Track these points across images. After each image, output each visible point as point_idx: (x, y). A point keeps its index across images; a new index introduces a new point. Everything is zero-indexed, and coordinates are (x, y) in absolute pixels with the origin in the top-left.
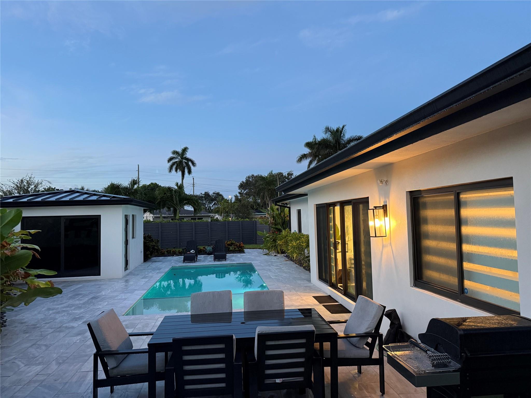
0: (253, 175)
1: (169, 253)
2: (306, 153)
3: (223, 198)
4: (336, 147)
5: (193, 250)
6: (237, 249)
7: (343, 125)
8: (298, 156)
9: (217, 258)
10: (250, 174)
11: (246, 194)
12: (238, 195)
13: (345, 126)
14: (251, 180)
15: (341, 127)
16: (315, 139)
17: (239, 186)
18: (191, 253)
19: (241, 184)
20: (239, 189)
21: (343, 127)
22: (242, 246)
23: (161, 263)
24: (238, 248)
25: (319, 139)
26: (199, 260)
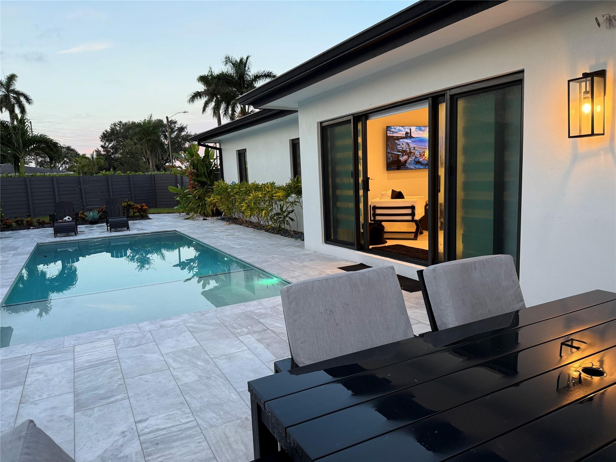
0: (120, 122)
1: (21, 224)
2: (200, 91)
3: (77, 155)
4: (240, 84)
5: (69, 217)
6: (137, 214)
7: (248, 55)
8: (189, 94)
9: (114, 227)
10: (117, 121)
11: (112, 148)
12: (101, 149)
13: (249, 57)
14: (118, 128)
15: (245, 58)
16: (211, 72)
17: (102, 136)
18: (66, 221)
19: (104, 134)
20: (102, 141)
21: (247, 58)
22: (145, 208)
23: (11, 240)
24: (139, 213)
25: (217, 71)
26: (80, 231)
